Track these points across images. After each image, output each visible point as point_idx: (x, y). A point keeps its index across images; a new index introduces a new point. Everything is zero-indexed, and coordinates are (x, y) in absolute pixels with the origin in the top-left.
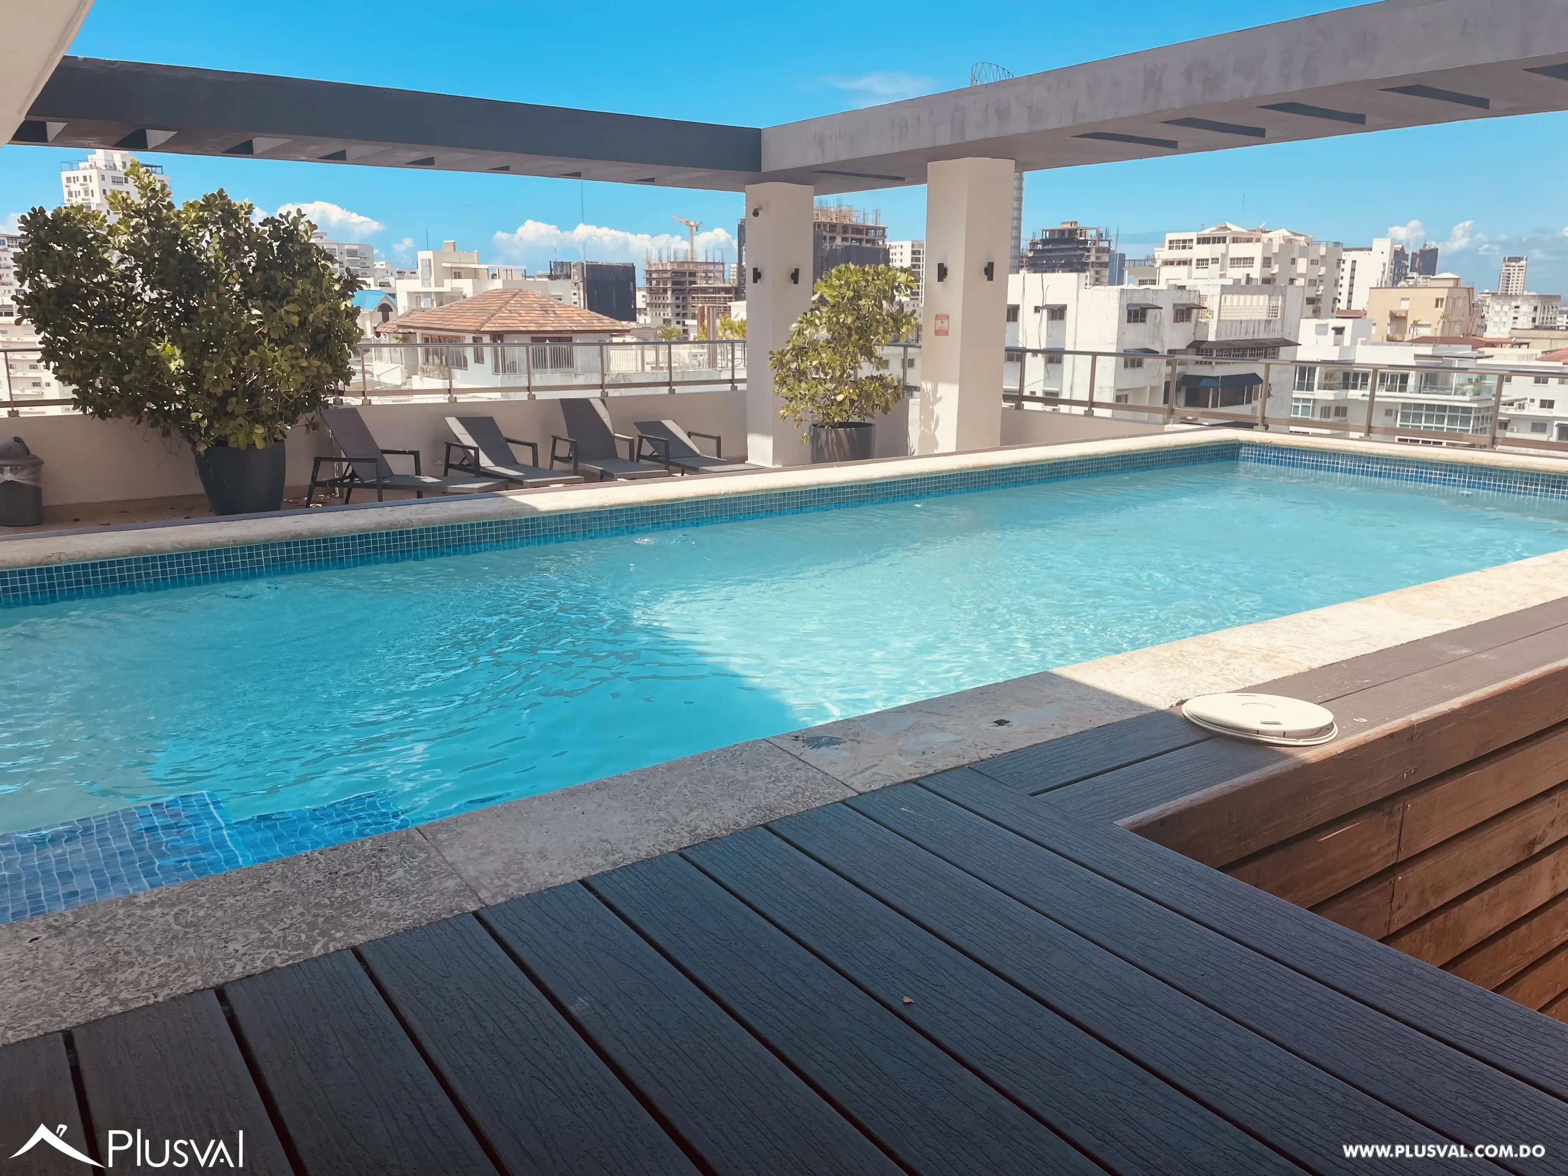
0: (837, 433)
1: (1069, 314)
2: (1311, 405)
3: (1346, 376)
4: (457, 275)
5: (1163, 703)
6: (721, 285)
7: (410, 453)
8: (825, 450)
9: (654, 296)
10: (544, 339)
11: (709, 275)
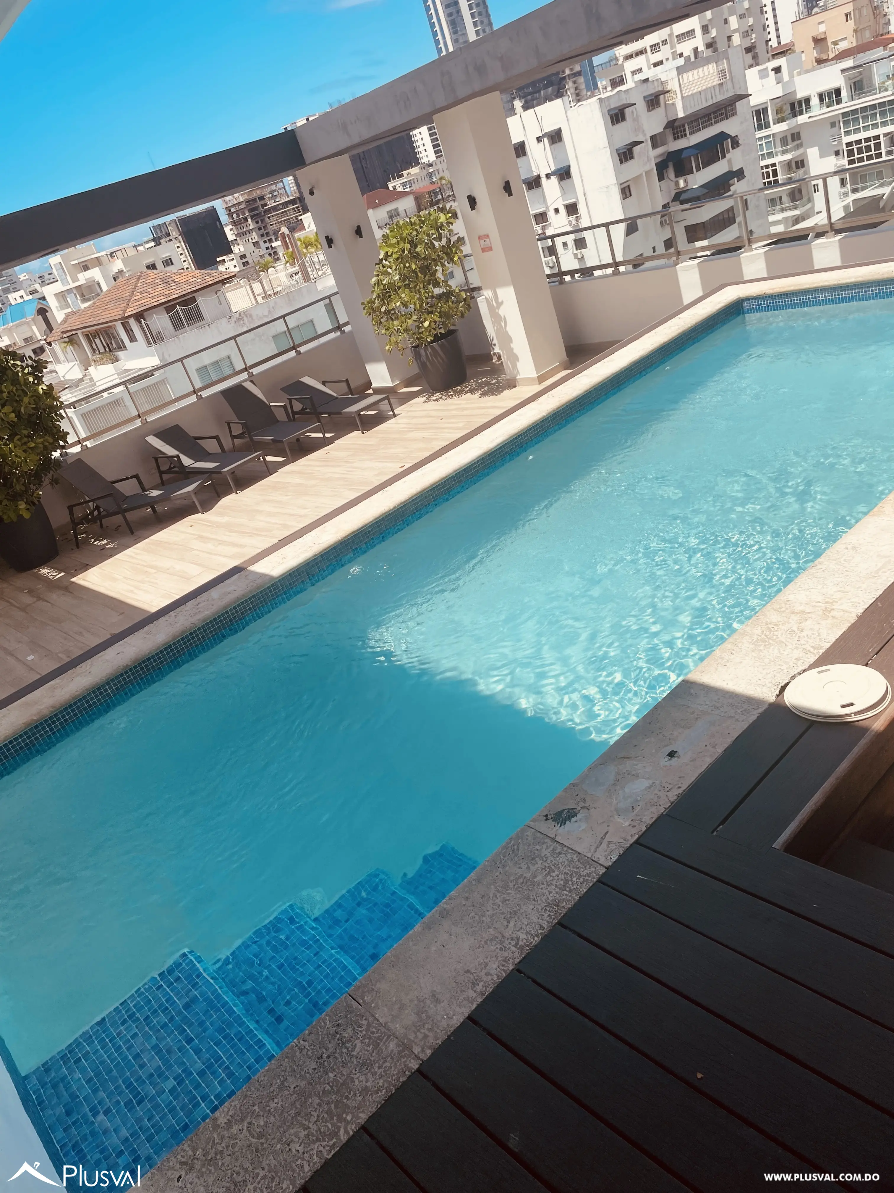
0: (432, 347)
1: (565, 134)
2: (772, 139)
3: (792, 106)
4: (86, 268)
5: (770, 695)
6: (287, 199)
7: (132, 477)
8: (428, 363)
9: (239, 227)
10: (174, 306)
11: (275, 194)
